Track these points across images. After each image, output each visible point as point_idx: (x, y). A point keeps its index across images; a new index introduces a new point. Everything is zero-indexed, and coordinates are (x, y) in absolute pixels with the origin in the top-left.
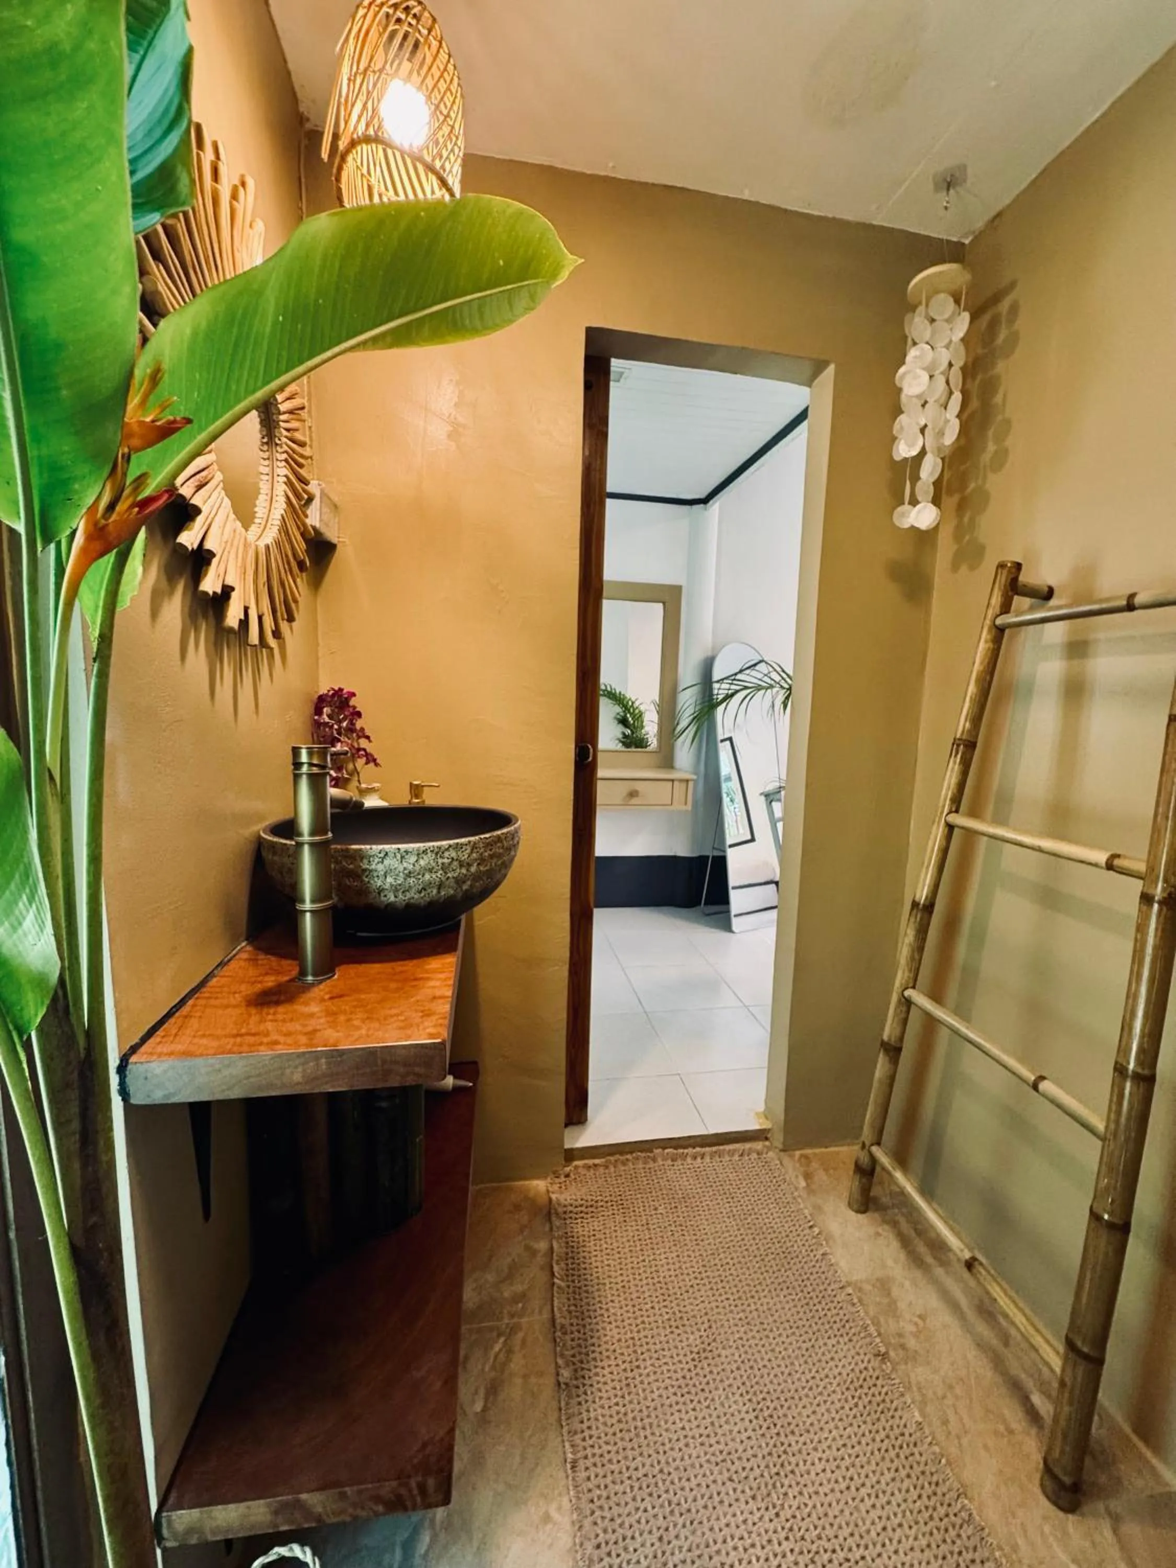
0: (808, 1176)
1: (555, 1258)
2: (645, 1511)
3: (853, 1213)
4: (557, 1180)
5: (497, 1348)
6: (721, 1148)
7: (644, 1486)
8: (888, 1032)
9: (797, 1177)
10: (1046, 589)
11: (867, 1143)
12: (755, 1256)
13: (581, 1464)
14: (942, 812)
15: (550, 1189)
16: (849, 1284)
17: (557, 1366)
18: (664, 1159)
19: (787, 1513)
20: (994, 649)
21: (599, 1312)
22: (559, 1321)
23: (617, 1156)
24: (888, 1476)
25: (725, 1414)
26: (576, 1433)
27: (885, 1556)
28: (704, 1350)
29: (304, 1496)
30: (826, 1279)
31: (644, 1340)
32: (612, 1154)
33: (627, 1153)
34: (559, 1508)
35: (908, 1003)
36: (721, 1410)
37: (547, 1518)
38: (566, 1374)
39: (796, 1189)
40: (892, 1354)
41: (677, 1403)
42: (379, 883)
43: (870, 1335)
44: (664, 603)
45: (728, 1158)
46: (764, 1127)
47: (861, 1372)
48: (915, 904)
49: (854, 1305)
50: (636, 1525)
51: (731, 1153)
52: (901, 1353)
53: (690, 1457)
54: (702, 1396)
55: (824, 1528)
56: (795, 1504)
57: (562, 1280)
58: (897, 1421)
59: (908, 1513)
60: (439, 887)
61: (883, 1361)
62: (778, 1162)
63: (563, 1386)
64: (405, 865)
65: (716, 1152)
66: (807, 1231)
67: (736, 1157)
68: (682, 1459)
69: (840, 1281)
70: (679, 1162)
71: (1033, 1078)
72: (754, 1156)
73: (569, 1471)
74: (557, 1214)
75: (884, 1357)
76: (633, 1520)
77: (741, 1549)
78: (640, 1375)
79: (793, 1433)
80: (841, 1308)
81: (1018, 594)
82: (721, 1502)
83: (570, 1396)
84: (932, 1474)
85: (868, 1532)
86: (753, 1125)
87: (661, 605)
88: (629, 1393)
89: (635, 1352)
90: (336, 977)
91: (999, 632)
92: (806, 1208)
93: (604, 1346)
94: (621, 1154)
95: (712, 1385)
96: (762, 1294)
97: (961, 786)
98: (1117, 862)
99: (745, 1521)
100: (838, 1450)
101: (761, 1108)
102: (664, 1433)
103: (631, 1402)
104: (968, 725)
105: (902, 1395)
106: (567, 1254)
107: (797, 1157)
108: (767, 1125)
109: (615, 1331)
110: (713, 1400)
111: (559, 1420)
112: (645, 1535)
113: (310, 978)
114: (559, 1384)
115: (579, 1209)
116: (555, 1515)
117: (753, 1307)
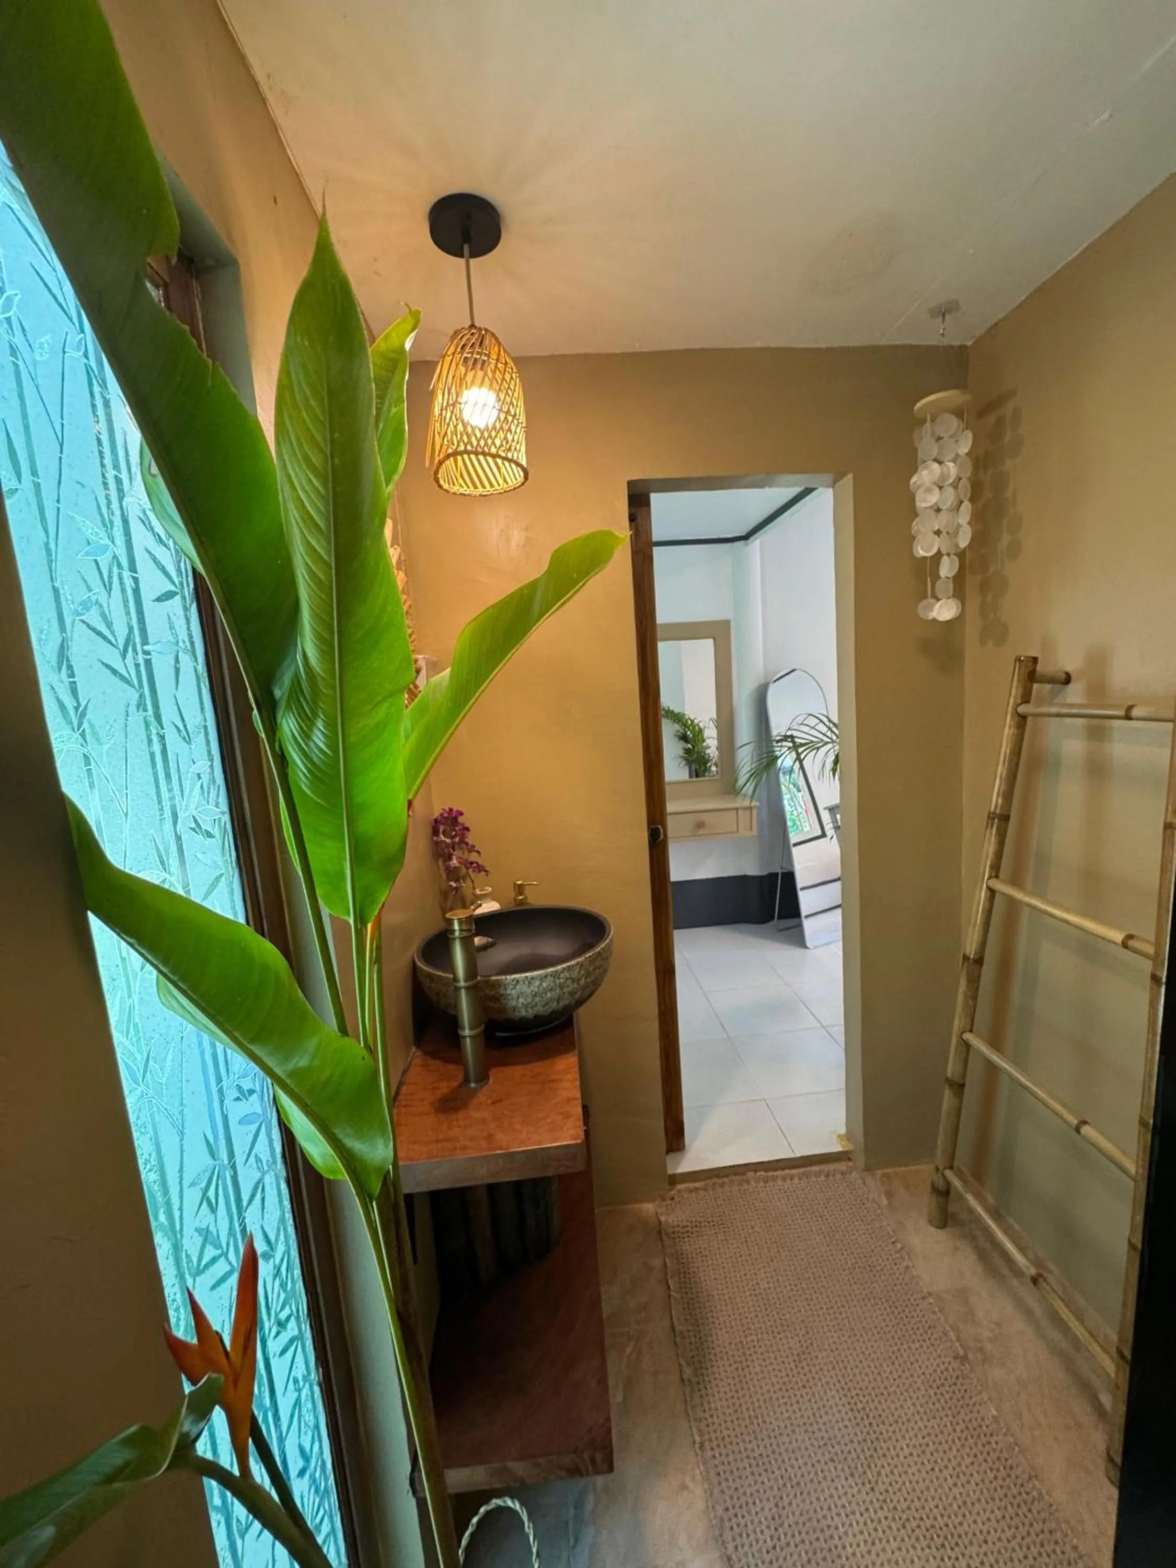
0: (890, 1195)
1: (669, 1274)
2: (763, 1483)
3: (934, 1229)
4: (665, 1203)
5: (629, 1350)
6: (808, 1169)
7: (760, 1464)
8: (952, 1069)
9: (879, 1196)
10: (1064, 676)
11: (941, 1168)
12: (844, 1270)
13: (707, 1445)
14: (983, 878)
15: (659, 1211)
16: (930, 1294)
17: (680, 1365)
18: (757, 1181)
19: (882, 1487)
20: (1018, 734)
21: (711, 1319)
22: (679, 1328)
23: (715, 1180)
24: (968, 1461)
25: (824, 1407)
26: (700, 1420)
27: (966, 1525)
28: (804, 1353)
29: (510, 1464)
30: (909, 1290)
31: (751, 1344)
32: (710, 1178)
33: (724, 1176)
34: (693, 1477)
35: (968, 1046)
36: (820, 1404)
37: (684, 1487)
38: (688, 1372)
39: (879, 1206)
40: (970, 1356)
41: (783, 1397)
42: (514, 1003)
43: (951, 1341)
44: (714, 639)
45: (814, 1179)
46: (846, 1149)
47: (942, 1373)
48: (966, 958)
49: (934, 1313)
50: (756, 1494)
51: (818, 1174)
52: (979, 1356)
53: (797, 1441)
54: (804, 1391)
55: (913, 1501)
56: (887, 1481)
57: (677, 1292)
58: (975, 1415)
59: (985, 1491)
60: (558, 1001)
61: (962, 1363)
62: (861, 1182)
63: (686, 1382)
64: (532, 988)
65: (803, 1174)
66: (890, 1247)
67: (823, 1178)
68: (790, 1443)
69: (922, 1292)
70: (771, 1184)
71: (1075, 1122)
72: (839, 1176)
73: (698, 1451)
74: (667, 1234)
75: (964, 1359)
76: (753, 1489)
77: (843, 1515)
78: (750, 1374)
79: (883, 1423)
80: (924, 1316)
81: (1036, 682)
82: (825, 1478)
83: (692, 1391)
84: (1006, 1460)
85: (951, 1505)
86: (837, 1148)
87: (711, 641)
88: (742, 1389)
89: (744, 1354)
90: (491, 1081)
91: (1022, 720)
92: (889, 1225)
93: (718, 1349)
94: (718, 1177)
95: (811, 1383)
96: (851, 1304)
97: (999, 854)
98: (1131, 943)
99: (846, 1494)
100: (923, 1438)
101: (843, 1130)
102: (774, 1422)
103: (744, 1396)
104: (1000, 801)
105: (980, 1392)
106: (679, 1269)
107: (879, 1176)
108: (850, 1147)
109: (726, 1336)
110: (814, 1394)
111: (686, 1411)
112: (764, 1502)
113: (473, 1085)
114: (683, 1380)
115: (686, 1229)
116: (691, 1485)
117: (844, 1315)
